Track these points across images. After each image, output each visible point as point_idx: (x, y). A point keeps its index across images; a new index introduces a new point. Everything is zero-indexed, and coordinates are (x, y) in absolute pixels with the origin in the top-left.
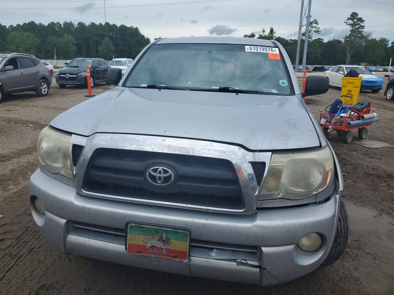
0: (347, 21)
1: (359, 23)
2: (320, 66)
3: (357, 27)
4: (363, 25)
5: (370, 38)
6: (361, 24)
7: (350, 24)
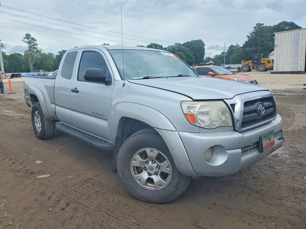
0: (24, 40)
1: (33, 41)
2: (17, 73)
3: (32, 44)
4: (37, 43)
5: (42, 53)
6: (35, 42)
7: (27, 42)
